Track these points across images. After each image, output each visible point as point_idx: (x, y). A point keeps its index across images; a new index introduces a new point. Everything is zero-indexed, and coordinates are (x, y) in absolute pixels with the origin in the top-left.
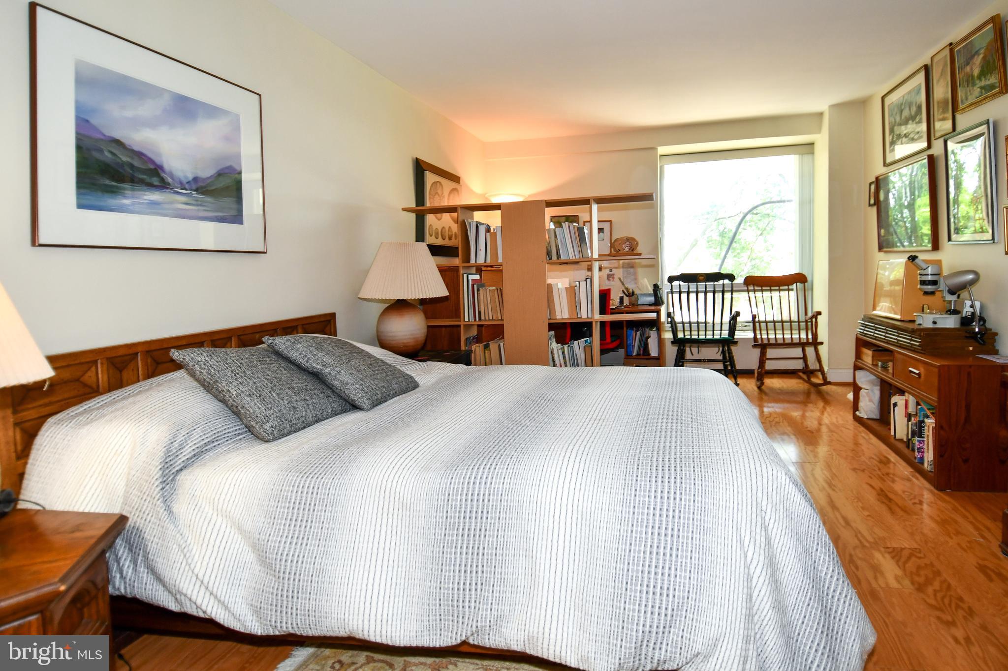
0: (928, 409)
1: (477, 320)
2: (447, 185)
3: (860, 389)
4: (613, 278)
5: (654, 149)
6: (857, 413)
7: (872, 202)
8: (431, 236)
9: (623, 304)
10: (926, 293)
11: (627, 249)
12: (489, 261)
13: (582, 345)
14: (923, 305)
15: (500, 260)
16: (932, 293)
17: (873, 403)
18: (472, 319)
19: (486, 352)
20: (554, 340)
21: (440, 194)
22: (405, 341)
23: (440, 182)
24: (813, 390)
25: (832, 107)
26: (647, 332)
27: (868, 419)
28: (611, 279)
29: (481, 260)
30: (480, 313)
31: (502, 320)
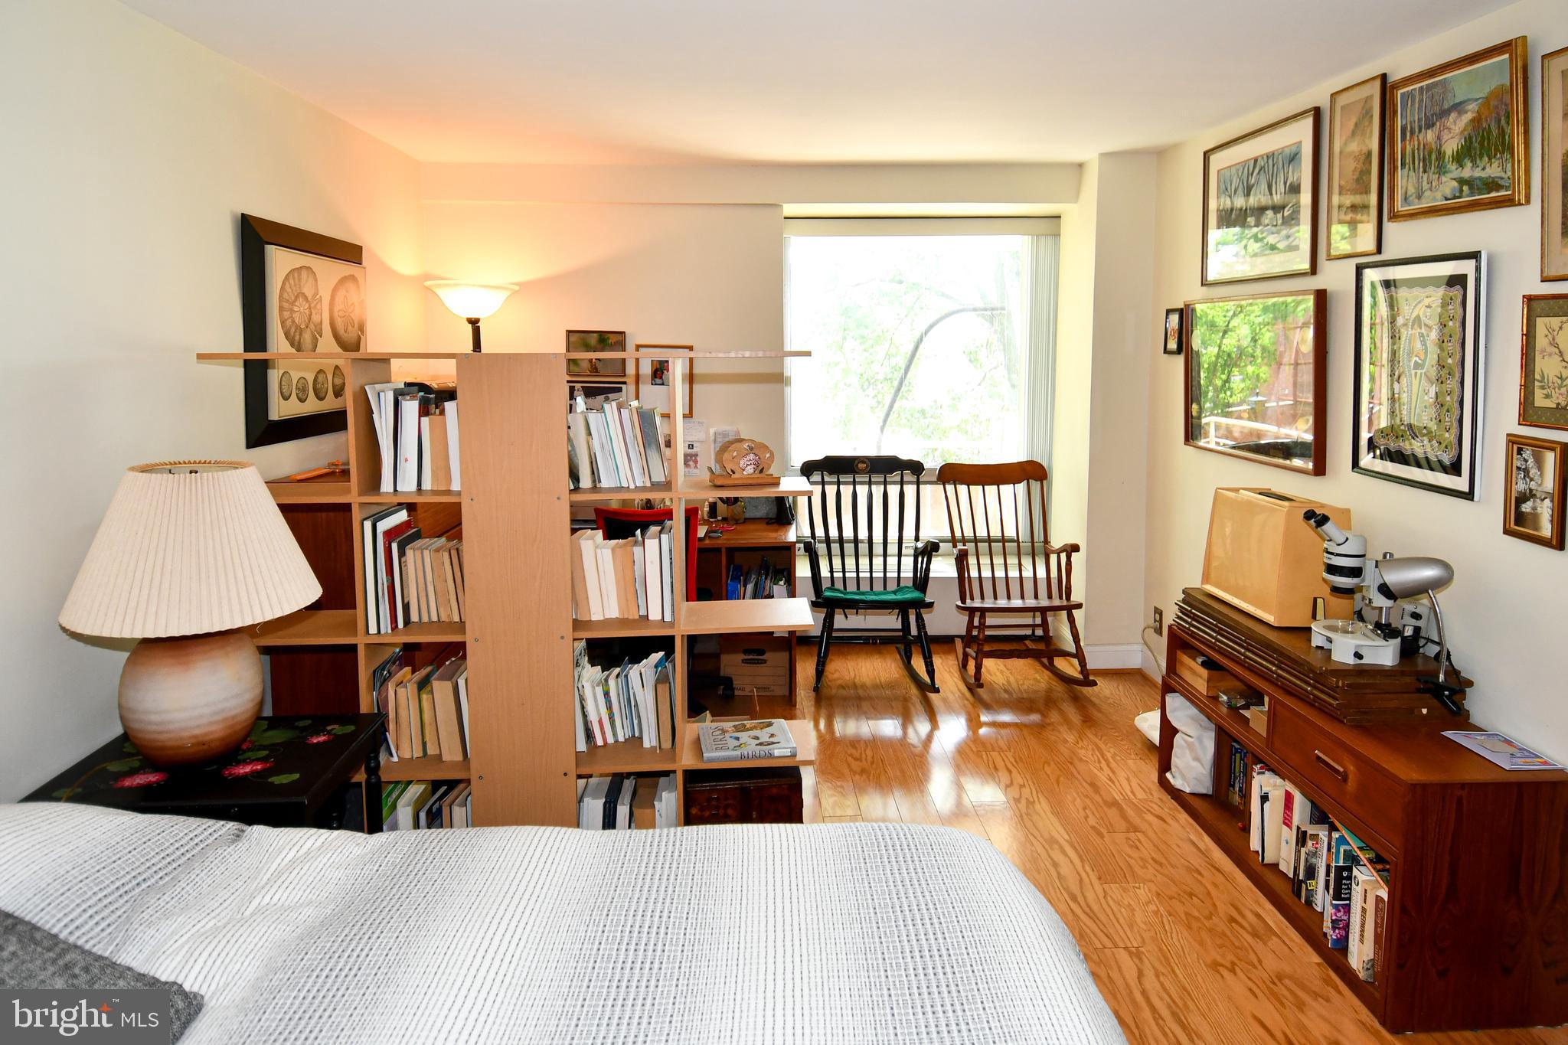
0: (1361, 849)
1: (401, 624)
2: (328, 270)
3: (1176, 731)
4: (696, 462)
5: (776, 206)
6: (1168, 775)
7: (1173, 345)
8: (286, 398)
9: (716, 517)
10: (1336, 590)
11: (750, 470)
12: (427, 485)
13: (650, 677)
14: (1315, 600)
15: (456, 486)
16: (1349, 592)
17: (1202, 764)
18: (386, 626)
19: (424, 697)
20: (587, 658)
21: (309, 294)
22: (197, 732)
23: (308, 268)
24: (1059, 688)
25: (1105, 156)
26: (767, 588)
27: (1193, 795)
28: (691, 463)
29: (408, 484)
30: (406, 607)
31: (461, 626)
